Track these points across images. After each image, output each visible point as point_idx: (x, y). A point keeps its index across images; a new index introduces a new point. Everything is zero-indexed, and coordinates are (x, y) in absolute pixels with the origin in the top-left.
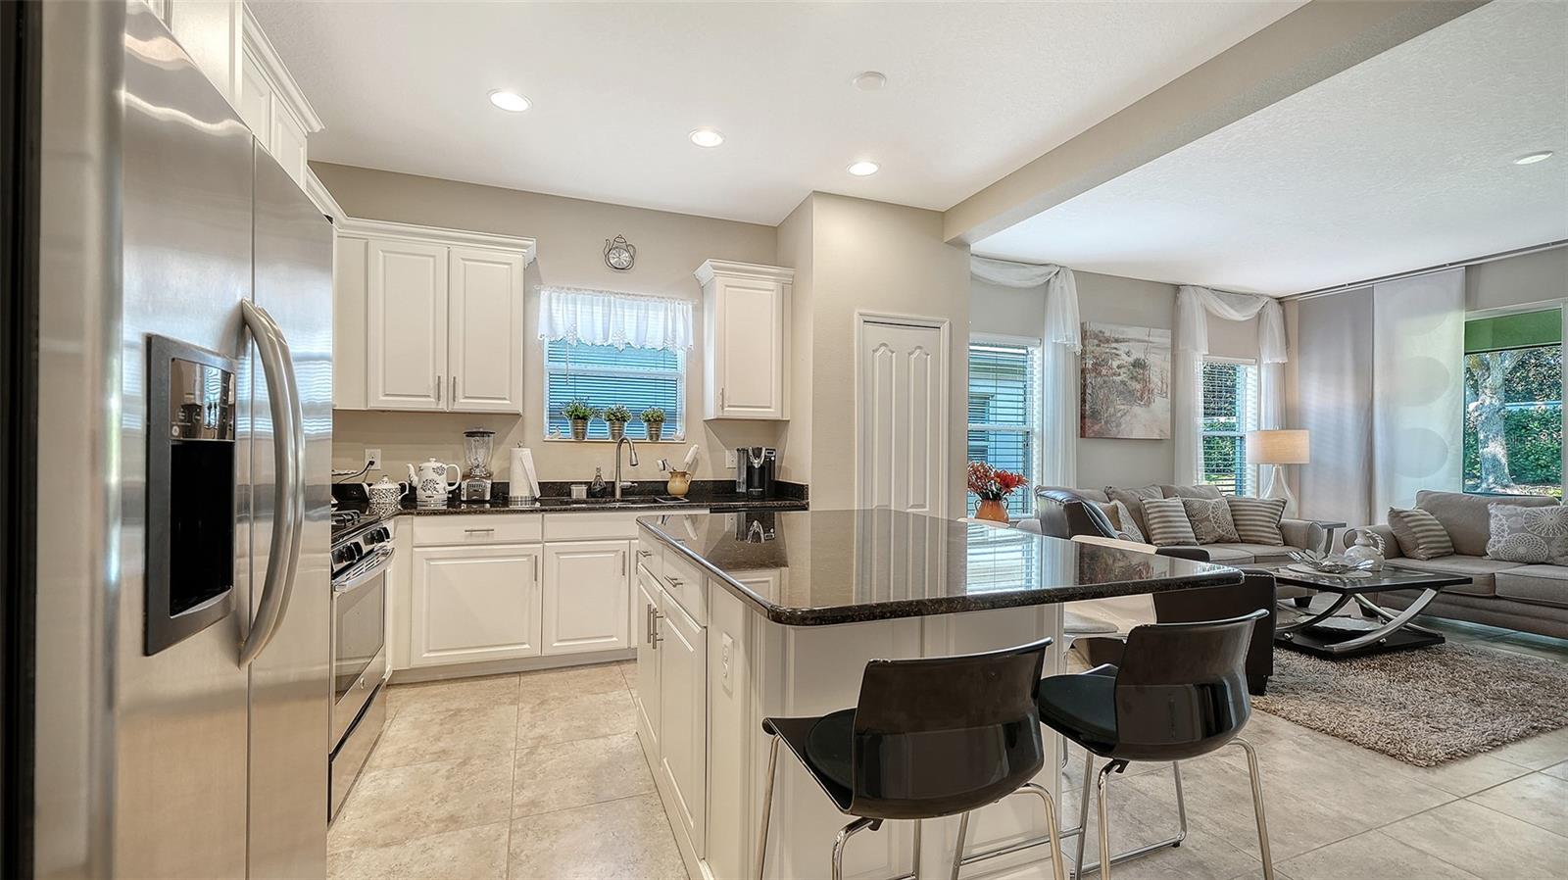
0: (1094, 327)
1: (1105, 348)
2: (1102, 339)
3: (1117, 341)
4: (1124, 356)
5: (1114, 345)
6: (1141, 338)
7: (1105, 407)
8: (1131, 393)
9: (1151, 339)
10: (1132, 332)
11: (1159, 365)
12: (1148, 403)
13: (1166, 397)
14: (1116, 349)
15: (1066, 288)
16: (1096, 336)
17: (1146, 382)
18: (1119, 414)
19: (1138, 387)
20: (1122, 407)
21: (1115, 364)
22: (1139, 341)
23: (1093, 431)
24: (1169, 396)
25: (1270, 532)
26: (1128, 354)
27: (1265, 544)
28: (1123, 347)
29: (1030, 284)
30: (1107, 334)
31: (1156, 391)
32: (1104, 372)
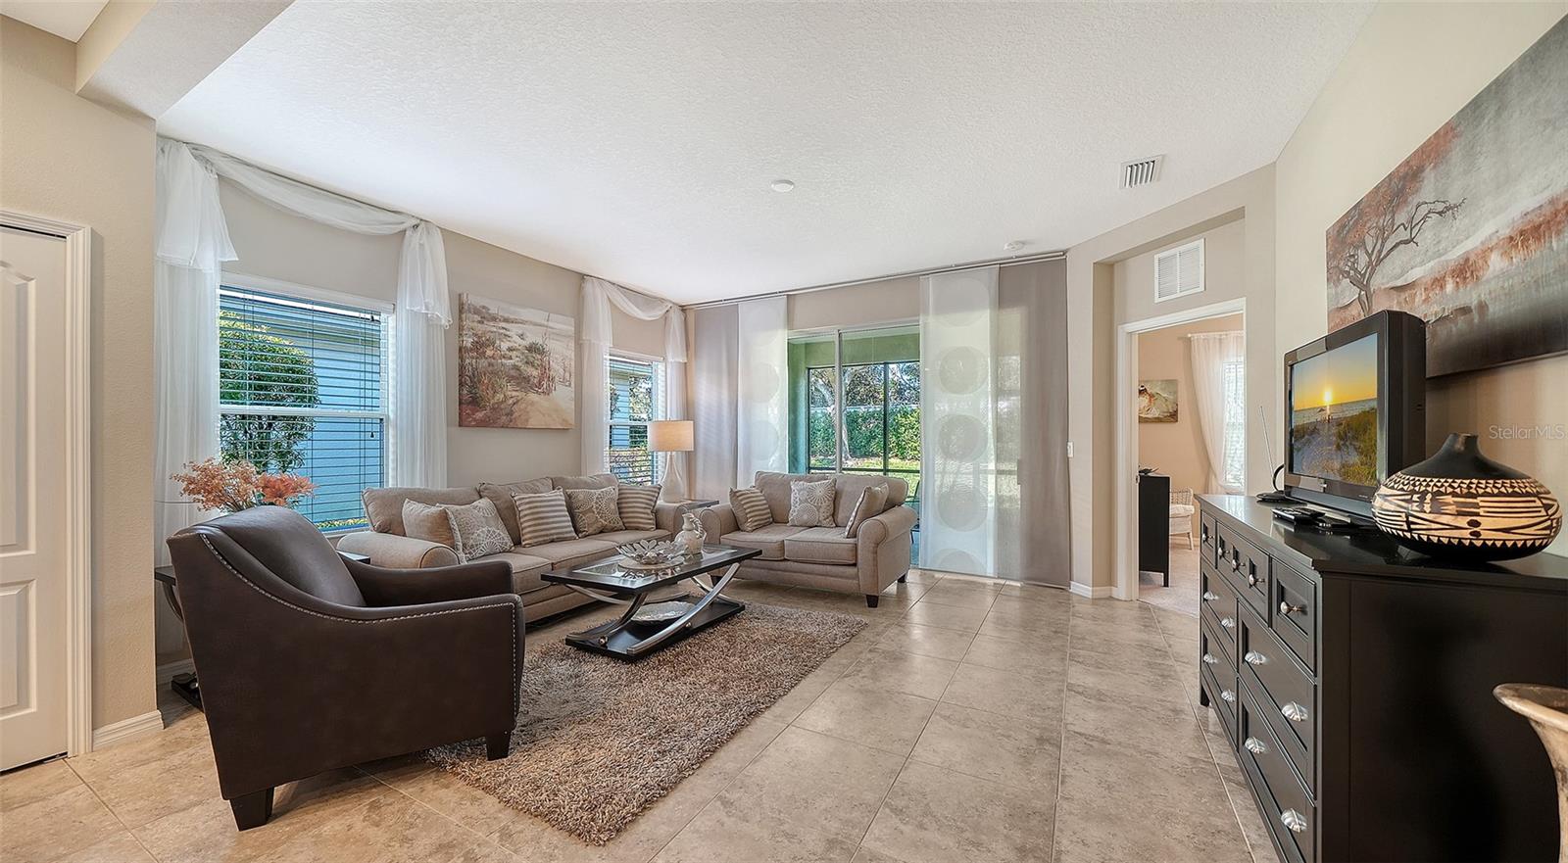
0: (474, 300)
1: (490, 326)
2: (486, 316)
3: (506, 320)
4: (516, 338)
5: (504, 325)
6: (538, 321)
7: (490, 392)
8: (527, 379)
9: (550, 324)
10: (525, 314)
11: (560, 353)
12: (547, 393)
13: (570, 384)
14: (503, 328)
15: (427, 247)
16: (477, 312)
17: (545, 369)
18: (511, 401)
19: (535, 373)
20: (514, 394)
21: (505, 346)
22: (536, 324)
23: (475, 420)
24: (573, 385)
25: (645, 519)
26: (521, 336)
27: (637, 529)
28: (514, 330)
29: (364, 229)
30: (493, 311)
31: (557, 379)
32: (489, 353)
